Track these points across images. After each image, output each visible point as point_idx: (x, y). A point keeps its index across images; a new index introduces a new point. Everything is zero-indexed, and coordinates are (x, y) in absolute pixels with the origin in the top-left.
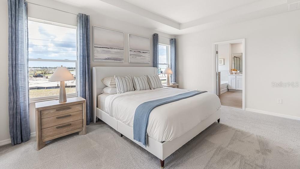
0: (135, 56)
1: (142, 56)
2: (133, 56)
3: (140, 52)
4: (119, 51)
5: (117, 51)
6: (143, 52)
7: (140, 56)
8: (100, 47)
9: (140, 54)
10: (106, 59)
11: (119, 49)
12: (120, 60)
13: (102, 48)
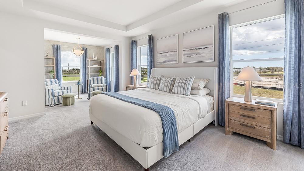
0: (189, 55)
1: (199, 53)
2: (186, 56)
3: (196, 49)
4: (173, 53)
5: (172, 54)
6: (201, 48)
7: (196, 54)
8: (160, 54)
9: (196, 52)
10: (164, 62)
11: (173, 51)
12: (174, 61)
13: (162, 53)
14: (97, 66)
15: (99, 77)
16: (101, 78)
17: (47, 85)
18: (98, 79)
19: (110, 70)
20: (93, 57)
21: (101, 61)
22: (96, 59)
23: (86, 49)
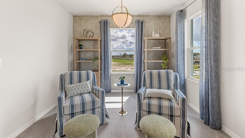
14: (159, 49)
15: (163, 72)
16: (168, 74)
17: (71, 83)
18: (159, 75)
19: (184, 55)
20: (153, 33)
21: (165, 40)
22: (157, 36)
23: (142, 22)
